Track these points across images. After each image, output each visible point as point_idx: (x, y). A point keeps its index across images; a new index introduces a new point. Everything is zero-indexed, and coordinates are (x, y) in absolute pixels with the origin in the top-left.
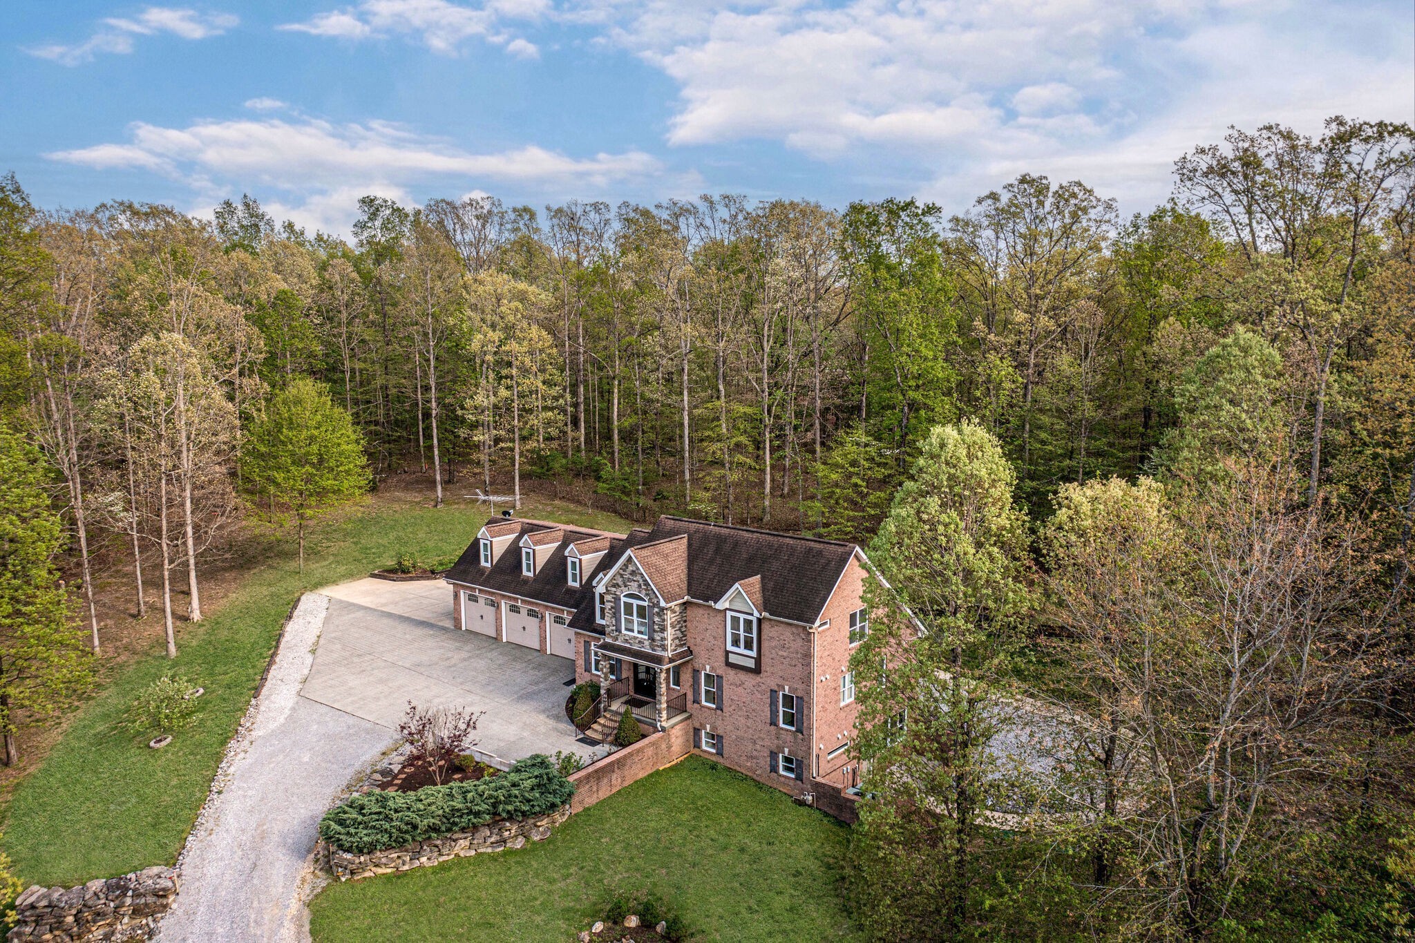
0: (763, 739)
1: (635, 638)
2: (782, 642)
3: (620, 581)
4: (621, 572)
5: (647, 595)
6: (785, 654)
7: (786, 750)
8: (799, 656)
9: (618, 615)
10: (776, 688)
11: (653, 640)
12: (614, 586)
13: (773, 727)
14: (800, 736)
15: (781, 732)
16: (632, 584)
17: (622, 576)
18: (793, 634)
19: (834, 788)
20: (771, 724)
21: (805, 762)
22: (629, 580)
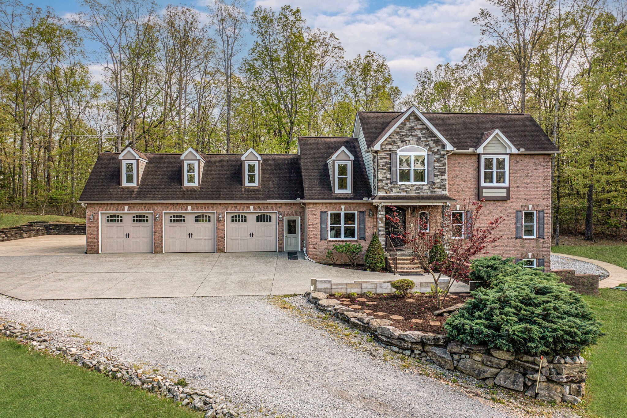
0: (509, 252)
1: (412, 186)
2: (526, 172)
3: (396, 138)
4: (398, 130)
5: (426, 145)
6: (528, 181)
7: (530, 255)
8: (541, 180)
9: (393, 169)
10: (521, 209)
11: (434, 183)
12: (390, 144)
13: (518, 240)
14: (541, 240)
15: (526, 241)
16: (411, 138)
17: (398, 133)
18: (535, 164)
19: (569, 272)
20: (516, 238)
21: (546, 259)
22: (406, 136)
